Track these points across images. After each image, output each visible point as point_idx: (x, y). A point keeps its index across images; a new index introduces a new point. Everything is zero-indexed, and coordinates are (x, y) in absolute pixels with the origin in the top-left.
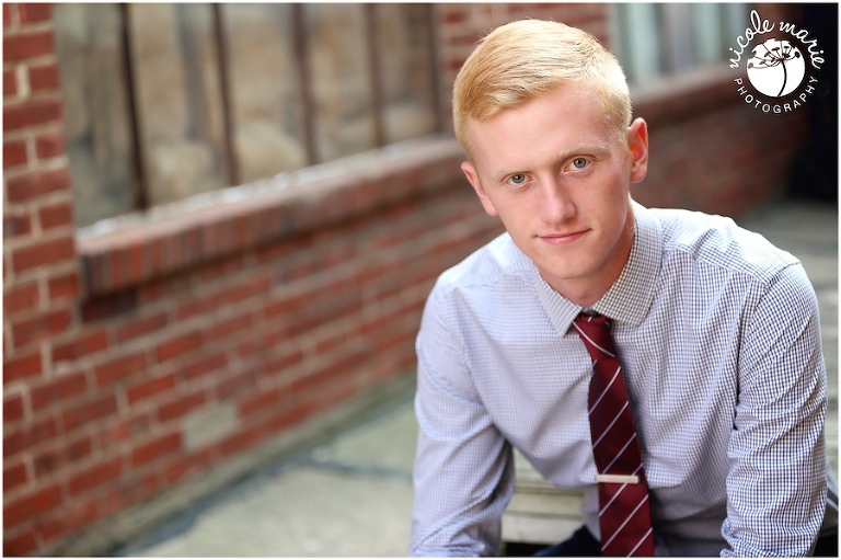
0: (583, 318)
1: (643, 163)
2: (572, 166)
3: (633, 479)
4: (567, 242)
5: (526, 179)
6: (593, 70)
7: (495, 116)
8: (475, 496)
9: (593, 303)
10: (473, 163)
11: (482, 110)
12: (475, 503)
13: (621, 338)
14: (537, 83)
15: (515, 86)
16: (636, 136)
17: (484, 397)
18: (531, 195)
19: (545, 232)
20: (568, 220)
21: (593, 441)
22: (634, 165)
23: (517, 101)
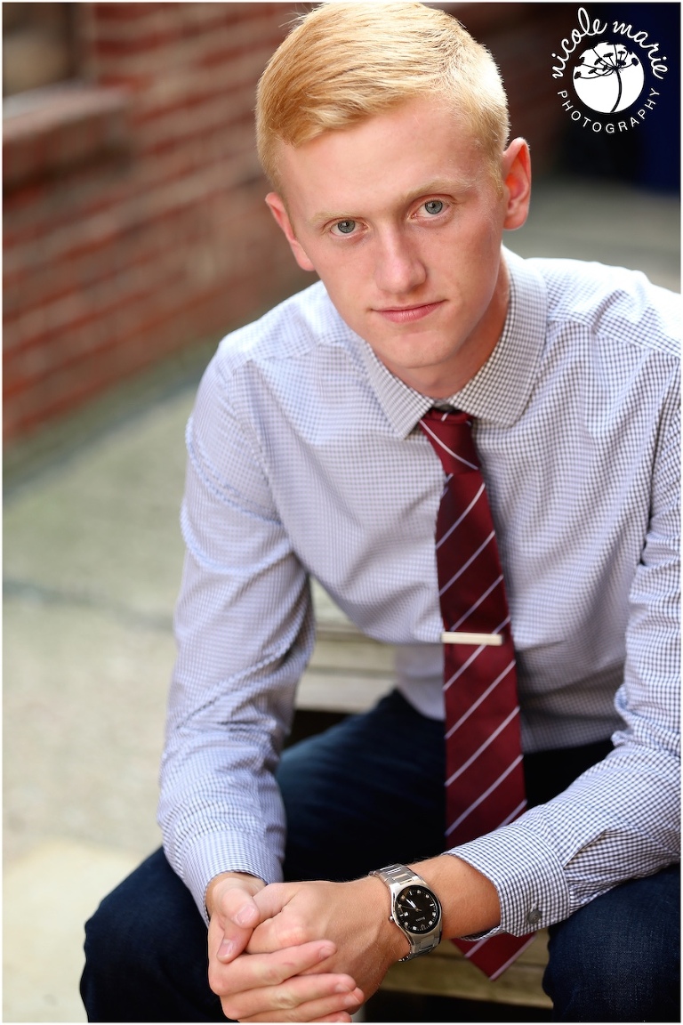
0: (435, 416)
1: (522, 201)
2: (424, 213)
3: (494, 639)
4: (415, 318)
5: (357, 227)
6: (456, 74)
7: (316, 140)
8: (267, 652)
9: (451, 396)
10: (282, 196)
11: (298, 131)
12: (267, 662)
13: (486, 443)
14: (375, 97)
15: (346, 101)
16: (514, 165)
17: (283, 513)
18: (363, 250)
19: (382, 304)
20: (415, 288)
21: (441, 583)
22: (510, 205)
23: (347, 121)
